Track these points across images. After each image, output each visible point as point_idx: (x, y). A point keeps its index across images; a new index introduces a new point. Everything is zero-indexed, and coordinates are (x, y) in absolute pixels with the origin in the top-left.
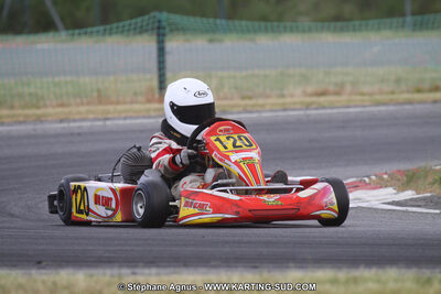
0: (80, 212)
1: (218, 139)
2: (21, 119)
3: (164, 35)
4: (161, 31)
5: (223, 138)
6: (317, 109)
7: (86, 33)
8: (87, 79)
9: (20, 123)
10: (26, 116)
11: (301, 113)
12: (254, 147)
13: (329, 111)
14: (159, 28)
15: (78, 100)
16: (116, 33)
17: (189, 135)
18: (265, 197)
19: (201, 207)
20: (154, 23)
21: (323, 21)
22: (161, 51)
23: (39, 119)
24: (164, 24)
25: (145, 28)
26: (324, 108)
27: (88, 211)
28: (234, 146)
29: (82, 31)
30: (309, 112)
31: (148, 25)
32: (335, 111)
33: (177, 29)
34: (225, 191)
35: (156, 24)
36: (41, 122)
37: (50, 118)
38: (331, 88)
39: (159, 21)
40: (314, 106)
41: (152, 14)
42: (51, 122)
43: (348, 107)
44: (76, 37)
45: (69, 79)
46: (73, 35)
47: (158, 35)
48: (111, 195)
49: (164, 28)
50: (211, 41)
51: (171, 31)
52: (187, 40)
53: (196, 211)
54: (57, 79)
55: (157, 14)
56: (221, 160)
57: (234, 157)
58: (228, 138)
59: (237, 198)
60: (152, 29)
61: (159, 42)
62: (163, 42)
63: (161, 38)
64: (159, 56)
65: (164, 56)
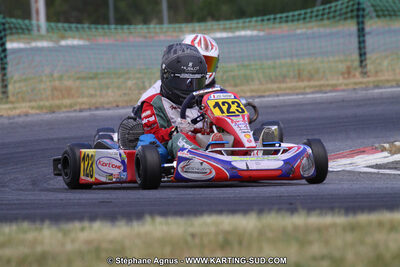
3: (363, 16)
4: (361, 13)
14: (358, 10)
20: (353, 5)
22: (361, 33)
24: (364, 6)
25: (344, 11)
29: (272, 16)
31: (347, 7)
35: (356, 7)
39: (359, 4)
44: (265, 22)
47: (358, 16)
49: (364, 10)
60: (352, 11)
61: (358, 23)
62: (363, 23)
63: (361, 19)
64: (359, 37)
65: (364, 36)
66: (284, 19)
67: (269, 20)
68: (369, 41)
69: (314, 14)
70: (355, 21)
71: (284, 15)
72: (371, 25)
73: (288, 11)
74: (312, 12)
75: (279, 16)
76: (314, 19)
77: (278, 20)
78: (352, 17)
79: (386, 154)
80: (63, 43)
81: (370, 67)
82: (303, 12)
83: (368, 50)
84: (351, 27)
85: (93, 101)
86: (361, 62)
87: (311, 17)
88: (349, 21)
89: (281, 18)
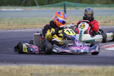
2: (31, 28)
3: (66, 7)
4: (65, 6)
6: (105, 26)
7: (44, 7)
8: (46, 18)
9: (31, 29)
10: (32, 27)
11: (101, 27)
13: (108, 27)
14: (64, 5)
15: (44, 23)
16: (52, 7)
21: (104, 4)
23: (35, 28)
24: (66, 4)
25: (61, 5)
26: (107, 26)
30: (103, 27)
31: (62, 5)
32: (110, 27)
33: (69, 6)
36: (36, 28)
37: (38, 28)
38: (107, 21)
39: (65, 4)
40: (104, 25)
41: (63, 2)
42: (39, 28)
43: (113, 26)
44: (42, 7)
45: (42, 18)
46: (41, 7)
47: (64, 7)
49: (66, 5)
50: (76, 9)
51: (68, 6)
52: (70, 9)
54: (38, 18)
55: (64, 2)
60: (63, 6)
61: (64, 9)
62: (66, 9)
63: (65, 8)
68: (67, 14)
69: (55, 6)
73: (50, 4)
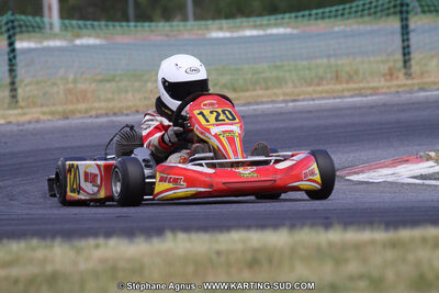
0: (73, 191)
1: (201, 113)
3: (407, 12)
4: (405, 8)
5: (206, 112)
12: (237, 120)
14: (402, 5)
17: (175, 110)
18: (241, 170)
19: (176, 181)
22: (405, 30)
25: (386, 6)
27: (79, 190)
28: (217, 119)
29: (307, 13)
31: (389, 2)
34: (201, 165)
35: (399, 2)
44: (300, 19)
47: (401, 12)
48: (97, 172)
49: (408, 5)
53: (171, 185)
56: (202, 133)
57: (215, 130)
58: (211, 112)
59: (211, 171)
60: (395, 7)
61: (402, 20)
62: (407, 19)
63: (404, 15)
64: (403, 35)
65: (408, 33)
66: (320, 15)
67: (303, 16)
68: (414, 39)
69: (354, 9)
70: (398, 17)
71: (320, 11)
72: (416, 22)
73: (325, 7)
74: (351, 8)
75: (314, 12)
76: (353, 15)
77: (313, 17)
78: (395, 13)
79: (431, 163)
80: (78, 42)
81: (415, 68)
82: (341, 7)
83: (412, 49)
84: (394, 24)
85: (111, 105)
86: (405, 62)
87: (350, 13)
88: (392, 18)
89: (317, 14)
